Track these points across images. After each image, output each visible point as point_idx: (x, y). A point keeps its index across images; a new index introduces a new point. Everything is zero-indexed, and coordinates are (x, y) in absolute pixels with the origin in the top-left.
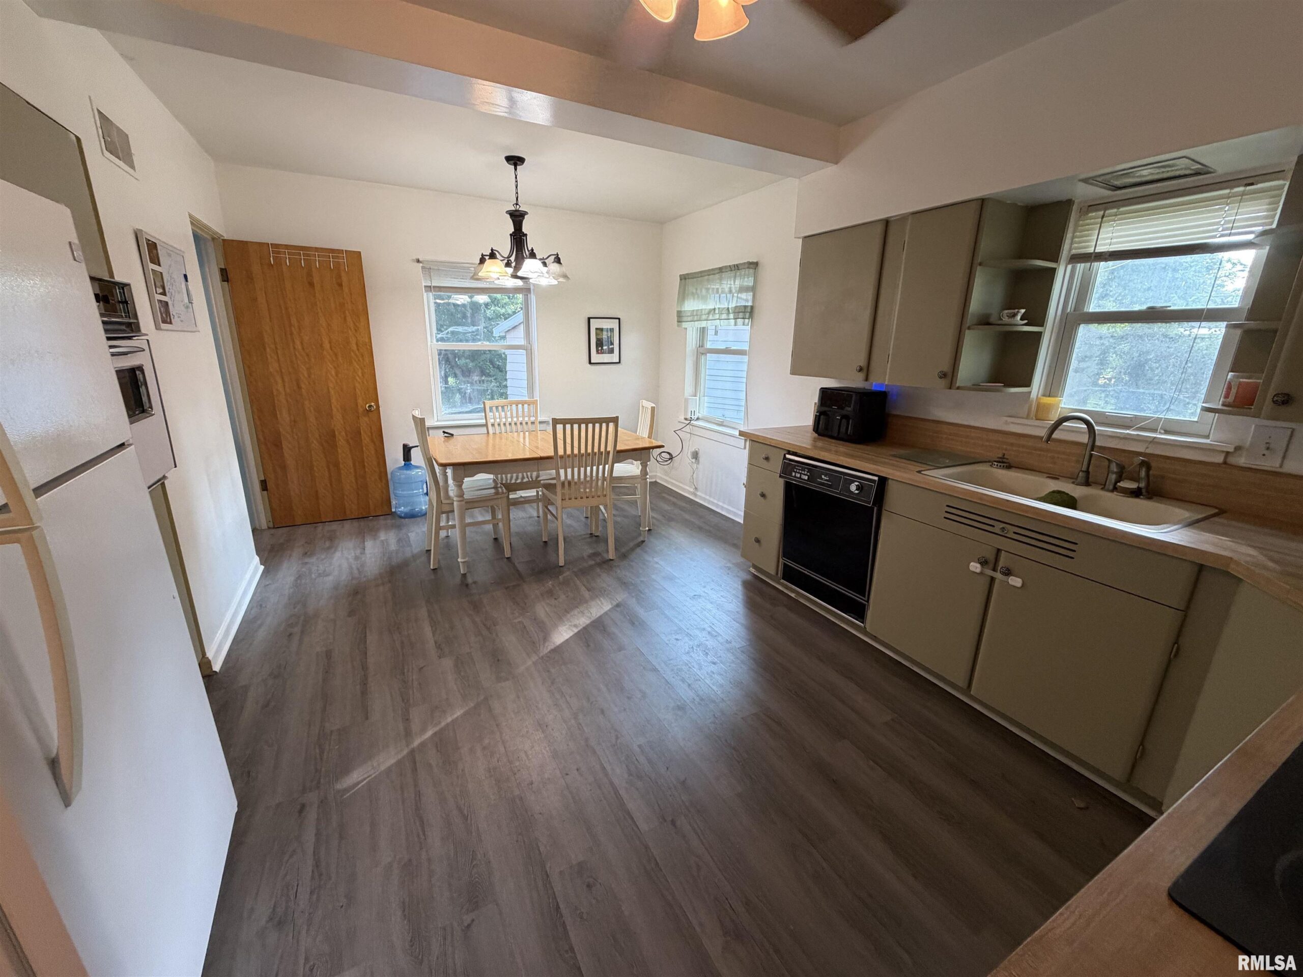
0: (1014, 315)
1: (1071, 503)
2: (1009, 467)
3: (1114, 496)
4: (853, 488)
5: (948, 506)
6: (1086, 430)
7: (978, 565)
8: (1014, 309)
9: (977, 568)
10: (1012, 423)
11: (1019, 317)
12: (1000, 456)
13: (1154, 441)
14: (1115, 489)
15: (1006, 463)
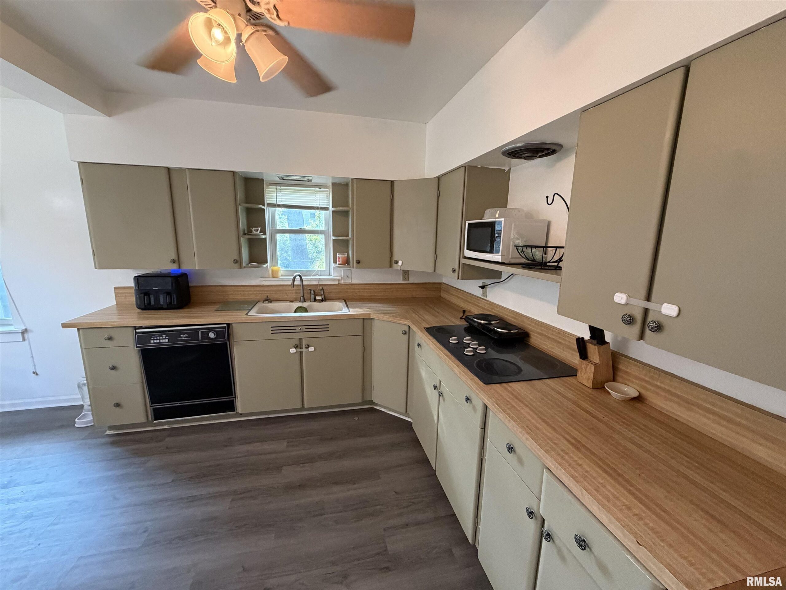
0: (257, 230)
1: (306, 310)
2: (271, 302)
3: (316, 303)
4: (212, 335)
5: (272, 327)
6: (300, 279)
7: (294, 349)
8: (257, 227)
9: (294, 350)
10: (264, 281)
11: (259, 231)
12: (266, 297)
13: (319, 280)
14: (315, 300)
15: (269, 300)
